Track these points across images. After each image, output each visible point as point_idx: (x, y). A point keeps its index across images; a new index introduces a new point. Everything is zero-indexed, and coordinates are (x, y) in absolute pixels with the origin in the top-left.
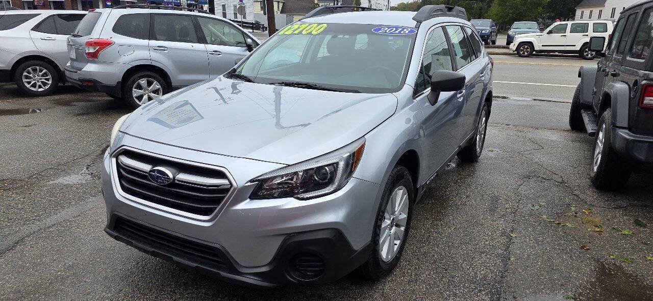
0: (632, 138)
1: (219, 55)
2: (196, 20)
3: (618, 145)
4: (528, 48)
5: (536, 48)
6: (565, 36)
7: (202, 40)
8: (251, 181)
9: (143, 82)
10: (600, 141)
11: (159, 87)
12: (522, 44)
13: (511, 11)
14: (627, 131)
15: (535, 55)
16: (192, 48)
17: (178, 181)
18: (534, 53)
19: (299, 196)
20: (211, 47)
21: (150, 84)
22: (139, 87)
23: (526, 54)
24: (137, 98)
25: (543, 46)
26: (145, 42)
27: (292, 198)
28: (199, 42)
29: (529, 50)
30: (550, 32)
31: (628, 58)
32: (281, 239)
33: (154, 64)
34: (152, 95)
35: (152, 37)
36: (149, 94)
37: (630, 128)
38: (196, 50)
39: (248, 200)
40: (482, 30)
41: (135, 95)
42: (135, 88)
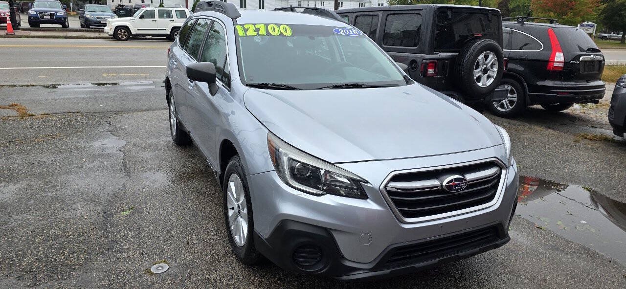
4: (125, 32)
5: (133, 32)
6: (156, 21)
12: (118, 28)
15: (131, 39)
18: (131, 37)
23: (124, 37)
25: (138, 30)
29: (126, 34)
30: (142, 17)
40: (56, 12)
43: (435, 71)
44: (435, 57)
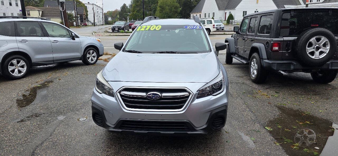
0: (271, 62)
1: (57, 42)
2: (42, 24)
3: (265, 65)
7: (46, 35)
8: (197, 91)
9: (15, 62)
10: (253, 65)
11: (24, 63)
13: (165, 15)
14: (267, 60)
16: (41, 40)
17: (164, 96)
19: (213, 94)
20: (52, 39)
21: (18, 62)
22: (12, 65)
24: (11, 71)
26: (14, 38)
27: (212, 96)
28: (45, 36)
31: (258, 34)
32: (210, 113)
33: (21, 50)
34: (20, 69)
35: (17, 35)
36: (18, 68)
37: (268, 59)
38: (44, 41)
39: (197, 99)
41: (10, 70)
42: (10, 66)
43: (279, 48)
44: (279, 40)
